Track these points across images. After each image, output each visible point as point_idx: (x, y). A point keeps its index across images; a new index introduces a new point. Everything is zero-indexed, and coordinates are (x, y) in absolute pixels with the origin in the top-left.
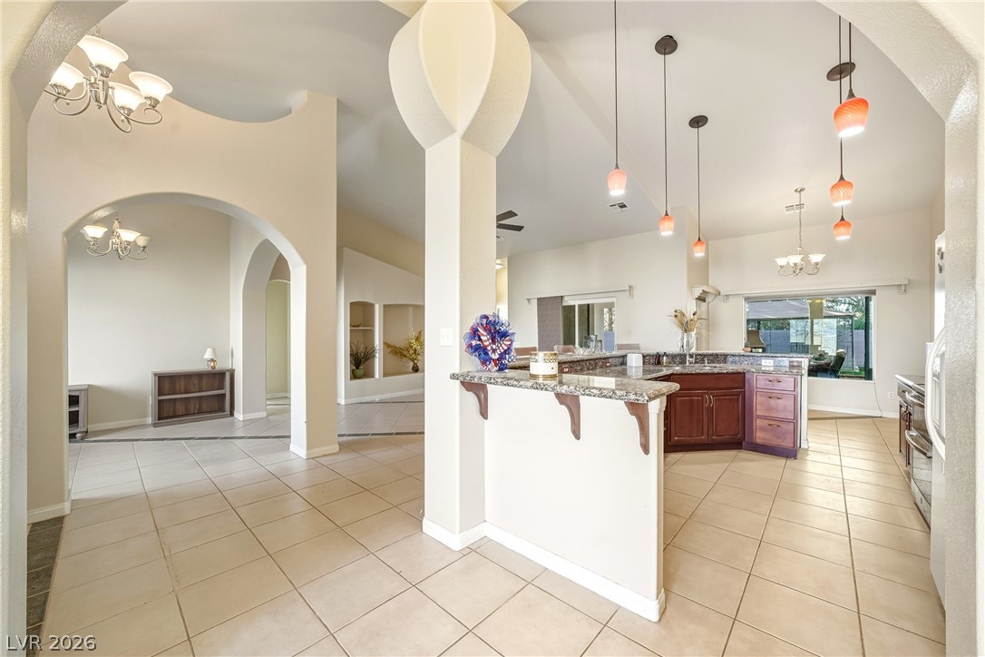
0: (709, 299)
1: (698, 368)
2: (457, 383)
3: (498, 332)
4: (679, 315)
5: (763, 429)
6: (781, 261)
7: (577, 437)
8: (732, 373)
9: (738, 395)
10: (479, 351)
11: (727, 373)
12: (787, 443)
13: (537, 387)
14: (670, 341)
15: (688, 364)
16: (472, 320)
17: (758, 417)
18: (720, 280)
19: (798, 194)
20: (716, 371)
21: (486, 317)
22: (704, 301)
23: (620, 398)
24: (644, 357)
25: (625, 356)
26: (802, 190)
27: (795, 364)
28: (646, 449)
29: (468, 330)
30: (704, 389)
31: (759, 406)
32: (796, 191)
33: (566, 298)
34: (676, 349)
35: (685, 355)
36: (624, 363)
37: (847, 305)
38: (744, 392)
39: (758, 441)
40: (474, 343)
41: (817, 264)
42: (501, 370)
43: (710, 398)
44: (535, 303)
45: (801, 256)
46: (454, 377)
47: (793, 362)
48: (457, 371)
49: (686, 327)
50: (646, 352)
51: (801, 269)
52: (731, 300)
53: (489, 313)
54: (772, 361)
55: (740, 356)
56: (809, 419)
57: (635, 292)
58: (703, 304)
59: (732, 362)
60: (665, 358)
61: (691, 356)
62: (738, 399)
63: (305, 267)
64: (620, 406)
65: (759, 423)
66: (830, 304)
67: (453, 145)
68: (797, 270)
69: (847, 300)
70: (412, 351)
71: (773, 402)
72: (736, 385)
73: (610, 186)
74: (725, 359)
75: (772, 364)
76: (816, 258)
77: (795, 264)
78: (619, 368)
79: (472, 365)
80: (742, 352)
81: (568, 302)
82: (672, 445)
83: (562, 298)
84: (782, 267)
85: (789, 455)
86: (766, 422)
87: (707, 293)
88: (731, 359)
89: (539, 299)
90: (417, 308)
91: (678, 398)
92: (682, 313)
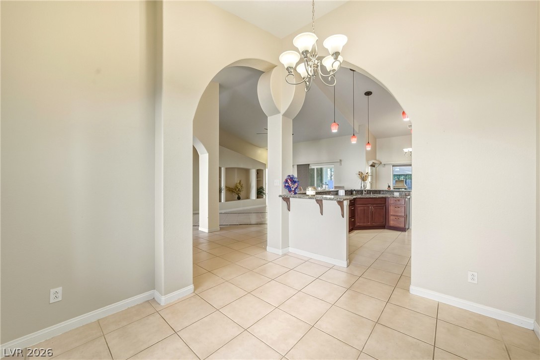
0: (376, 166)
1: (368, 196)
2: (281, 198)
3: (293, 181)
4: (360, 174)
5: (393, 220)
6: (405, 150)
7: (322, 214)
8: (381, 198)
9: (383, 207)
10: (288, 187)
11: (379, 198)
12: (402, 225)
13: (310, 198)
14: (357, 185)
15: (364, 194)
16: (286, 177)
17: (391, 215)
18: (381, 157)
20: (374, 197)
21: (289, 176)
22: (374, 166)
23: (335, 200)
24: (346, 191)
28: (343, 216)
29: (284, 180)
30: (370, 204)
31: (392, 210)
33: (311, 165)
34: (358, 188)
35: (363, 191)
38: (386, 205)
39: (391, 225)
40: (287, 185)
42: (295, 194)
43: (371, 208)
44: (296, 166)
46: (280, 196)
47: (406, 193)
48: (281, 194)
49: (364, 179)
50: (347, 189)
52: (386, 166)
53: (291, 174)
55: (386, 191)
57: (342, 163)
58: (374, 168)
59: (382, 194)
60: (354, 192)
61: (365, 191)
63: (208, 154)
64: (335, 202)
65: (391, 218)
67: (279, 117)
70: (238, 190)
71: (397, 209)
72: (383, 202)
73: (332, 128)
75: (398, 194)
78: (336, 193)
79: (286, 192)
80: (387, 189)
81: (312, 167)
82: (356, 227)
83: (309, 165)
84: (406, 153)
85: (403, 230)
86: (394, 217)
87: (375, 163)
88: (382, 192)
89: (298, 165)
90: (239, 169)
91: (359, 208)
92: (362, 173)
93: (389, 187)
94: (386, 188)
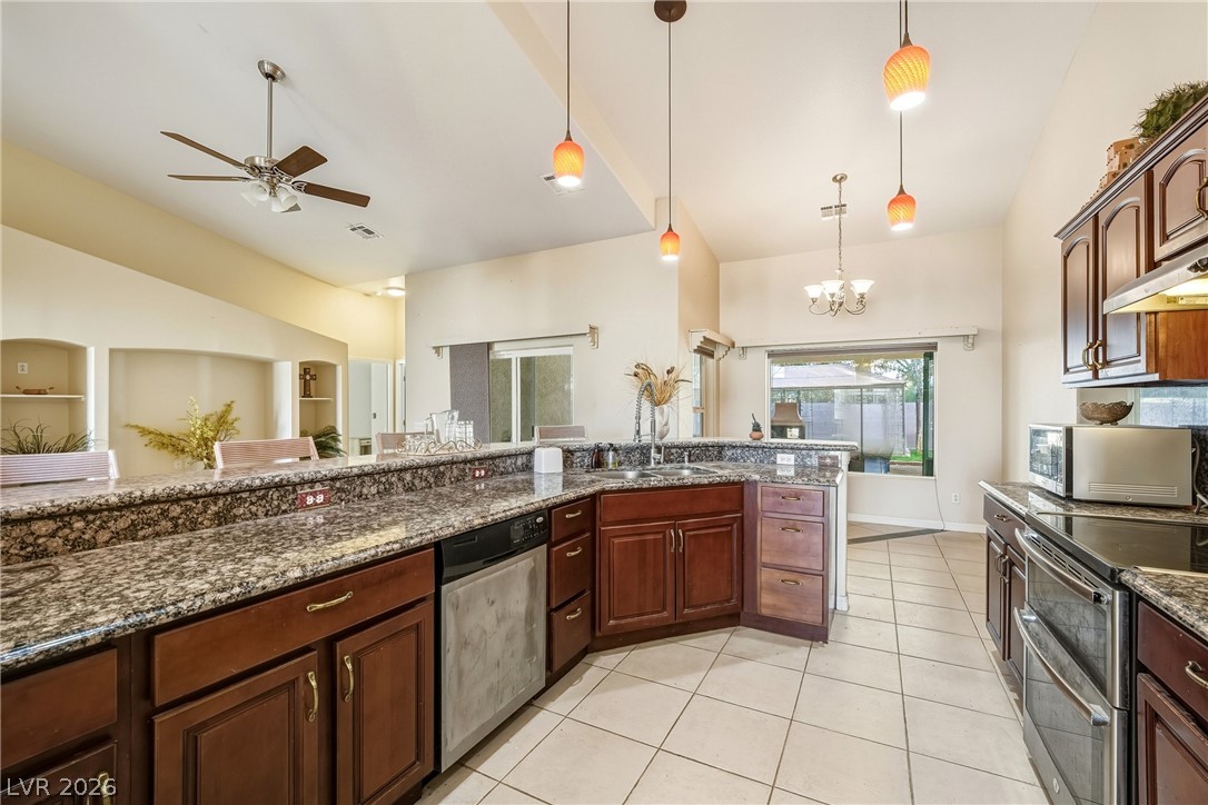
0: (719, 353)
1: (671, 476)
4: (642, 372)
5: (773, 590)
6: (813, 291)
8: (719, 484)
9: (731, 525)
11: (710, 484)
12: (811, 616)
15: (653, 465)
17: (765, 565)
18: (735, 324)
19: (837, 184)
22: (711, 355)
24: (567, 453)
25: (530, 453)
26: (843, 178)
27: (828, 461)
30: (669, 518)
31: (767, 535)
32: (835, 179)
33: (496, 347)
34: (626, 438)
35: (647, 447)
36: (528, 468)
37: (896, 372)
38: (742, 518)
39: (765, 612)
41: (862, 296)
43: (677, 535)
44: (446, 352)
45: (841, 282)
47: (825, 458)
49: (654, 396)
50: (572, 445)
51: (841, 304)
52: (750, 354)
54: (792, 457)
55: (743, 447)
56: (851, 541)
57: (601, 337)
58: (710, 361)
59: (730, 459)
60: (611, 453)
61: (659, 449)
62: (731, 531)
65: (764, 576)
66: (878, 370)
68: (836, 307)
69: (897, 365)
71: (788, 537)
72: (727, 507)
74: (720, 453)
75: (792, 462)
76: (861, 286)
77: (832, 295)
78: (520, 477)
80: (746, 440)
81: (500, 352)
82: (604, 637)
83: (489, 345)
84: (814, 301)
85: (815, 633)
86: (779, 575)
87: (714, 343)
88: (729, 453)
89: (452, 348)
90: (219, 359)
91: (616, 541)
92: (648, 371)
93: (757, 428)
94: (743, 436)
